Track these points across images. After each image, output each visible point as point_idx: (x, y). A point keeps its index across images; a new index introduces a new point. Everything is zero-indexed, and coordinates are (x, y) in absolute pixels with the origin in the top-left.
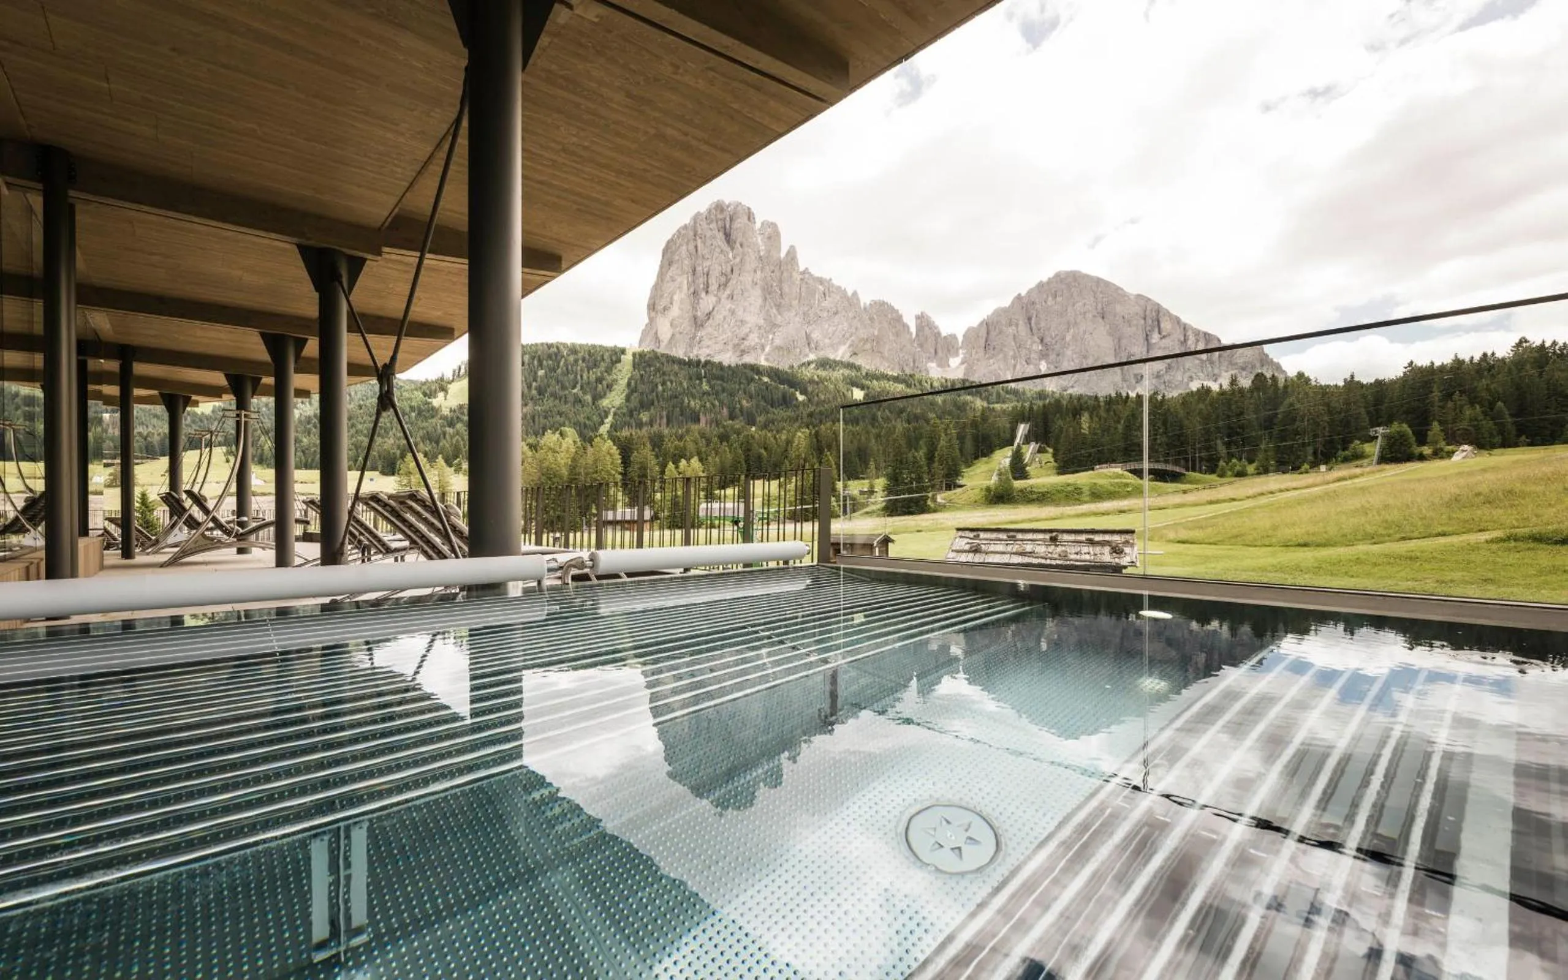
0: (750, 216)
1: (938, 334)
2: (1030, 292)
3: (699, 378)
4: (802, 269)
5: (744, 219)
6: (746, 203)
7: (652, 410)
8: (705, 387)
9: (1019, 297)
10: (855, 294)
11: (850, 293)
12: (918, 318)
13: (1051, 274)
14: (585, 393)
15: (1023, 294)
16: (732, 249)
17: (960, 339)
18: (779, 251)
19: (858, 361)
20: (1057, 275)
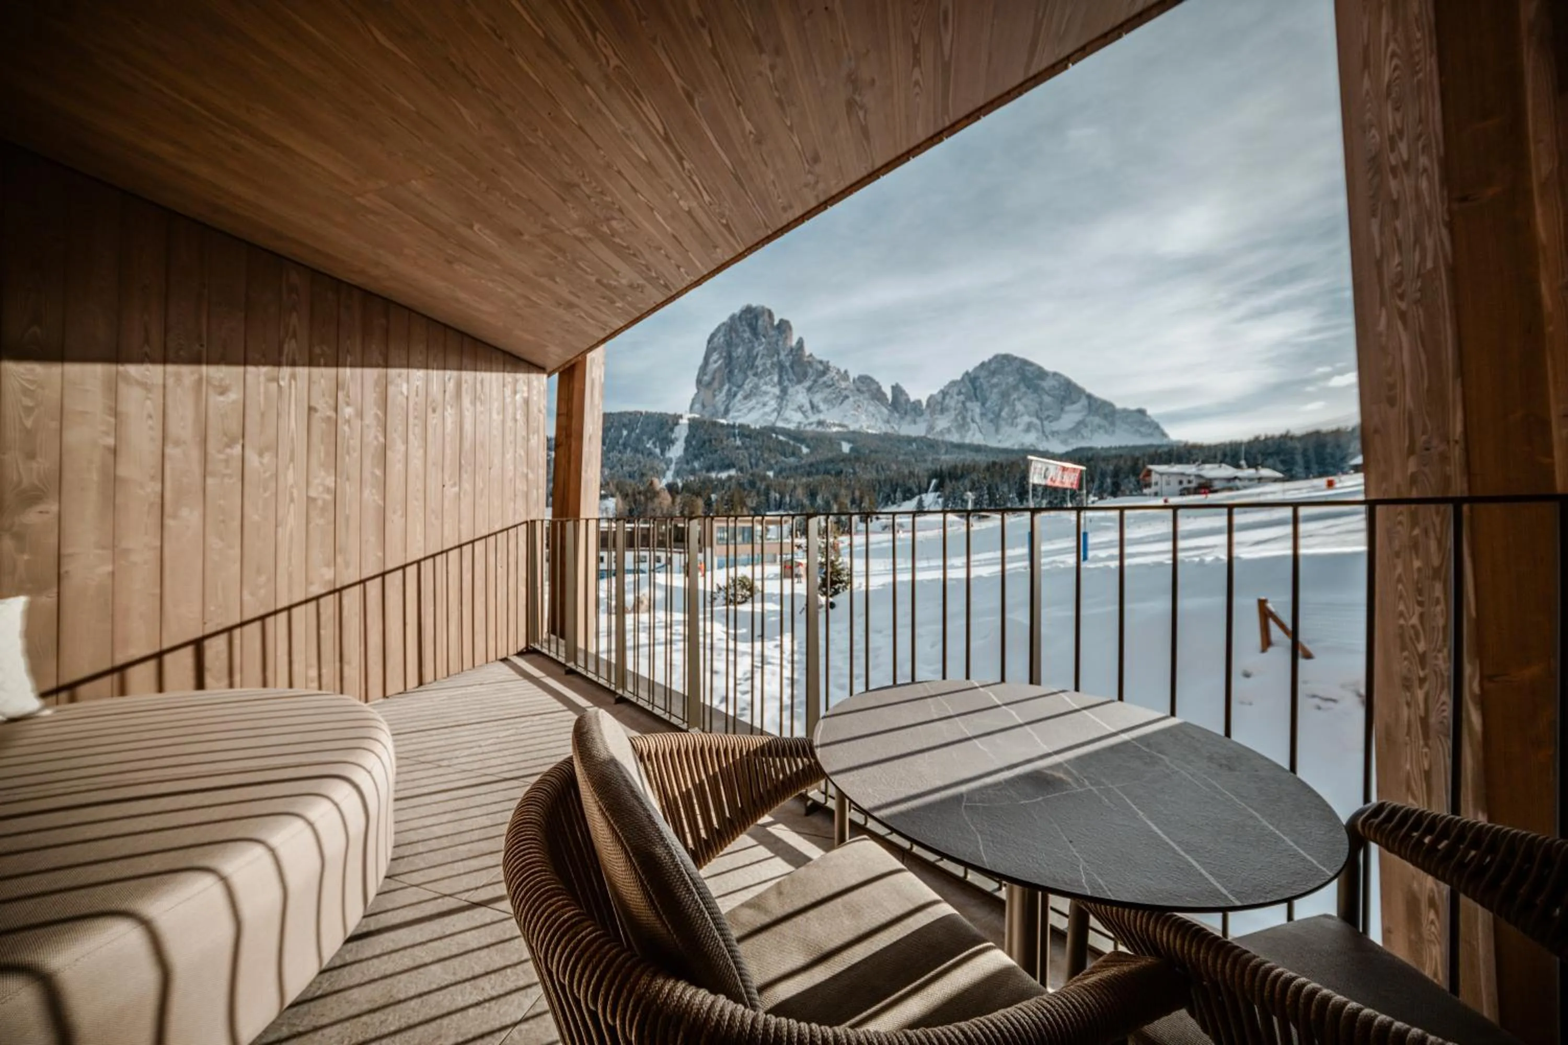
0: (771, 315)
1: (908, 400)
2: (976, 369)
3: (734, 436)
4: (807, 353)
5: (766, 316)
6: (767, 306)
7: (702, 459)
8: (739, 443)
9: (967, 373)
10: (846, 372)
11: (842, 371)
12: (893, 388)
13: (990, 356)
14: (656, 447)
15: (970, 370)
16: (757, 339)
17: (924, 403)
18: (791, 340)
19: (846, 423)
20: (996, 357)
